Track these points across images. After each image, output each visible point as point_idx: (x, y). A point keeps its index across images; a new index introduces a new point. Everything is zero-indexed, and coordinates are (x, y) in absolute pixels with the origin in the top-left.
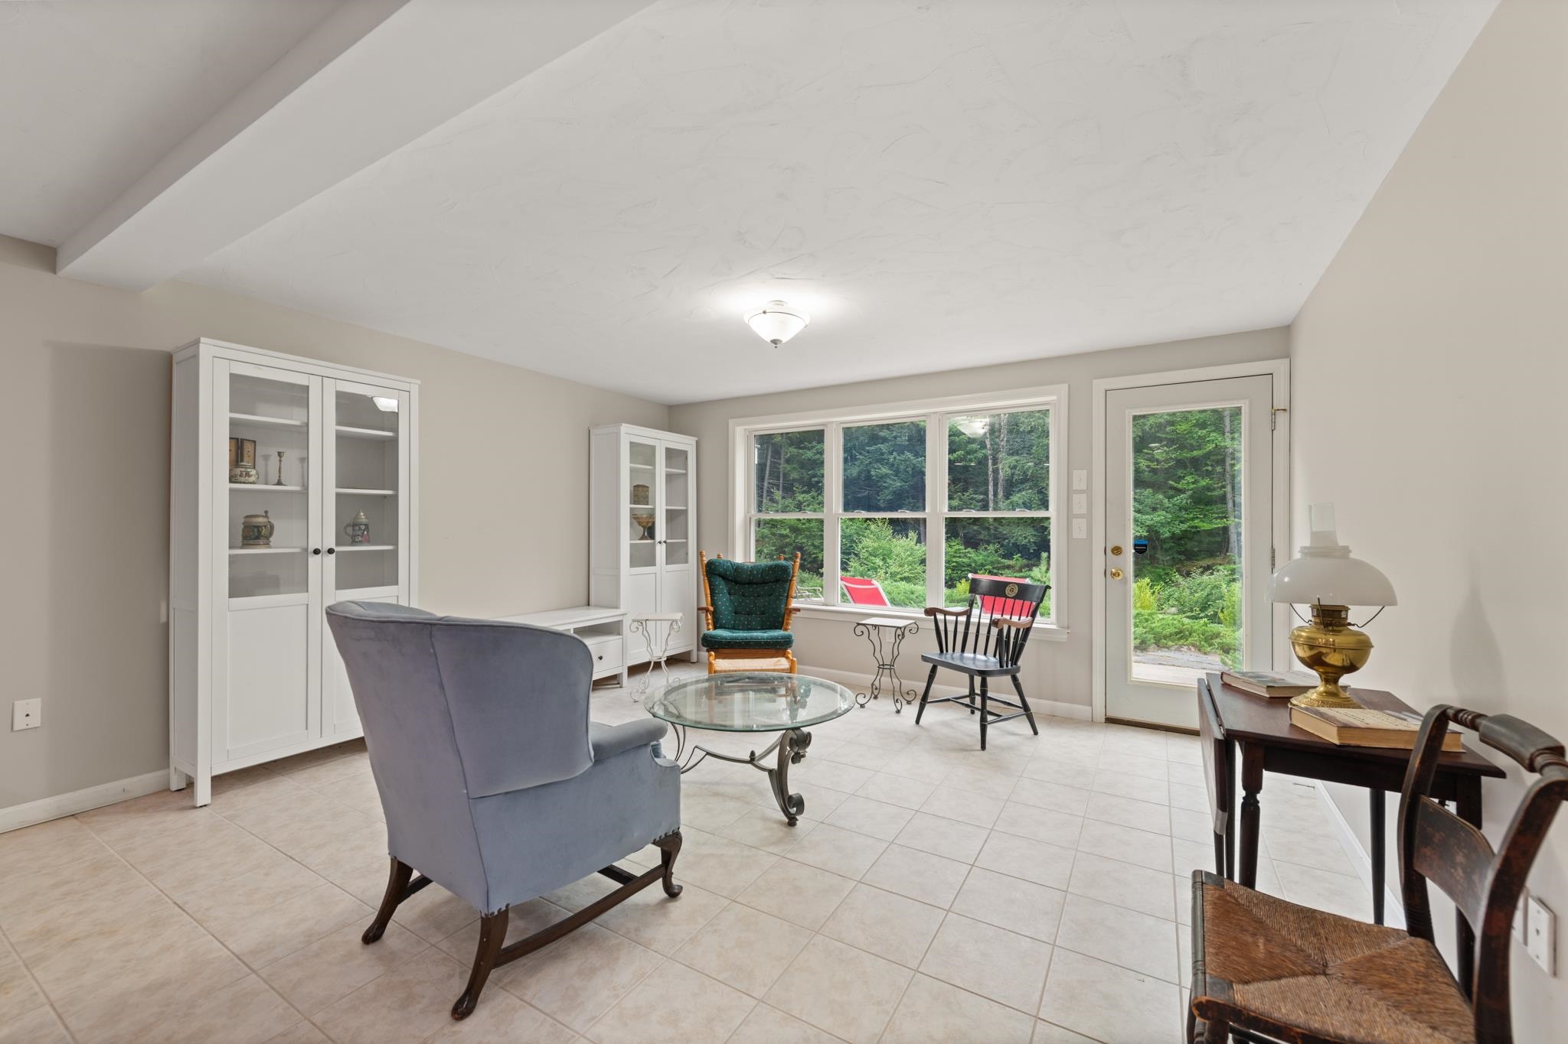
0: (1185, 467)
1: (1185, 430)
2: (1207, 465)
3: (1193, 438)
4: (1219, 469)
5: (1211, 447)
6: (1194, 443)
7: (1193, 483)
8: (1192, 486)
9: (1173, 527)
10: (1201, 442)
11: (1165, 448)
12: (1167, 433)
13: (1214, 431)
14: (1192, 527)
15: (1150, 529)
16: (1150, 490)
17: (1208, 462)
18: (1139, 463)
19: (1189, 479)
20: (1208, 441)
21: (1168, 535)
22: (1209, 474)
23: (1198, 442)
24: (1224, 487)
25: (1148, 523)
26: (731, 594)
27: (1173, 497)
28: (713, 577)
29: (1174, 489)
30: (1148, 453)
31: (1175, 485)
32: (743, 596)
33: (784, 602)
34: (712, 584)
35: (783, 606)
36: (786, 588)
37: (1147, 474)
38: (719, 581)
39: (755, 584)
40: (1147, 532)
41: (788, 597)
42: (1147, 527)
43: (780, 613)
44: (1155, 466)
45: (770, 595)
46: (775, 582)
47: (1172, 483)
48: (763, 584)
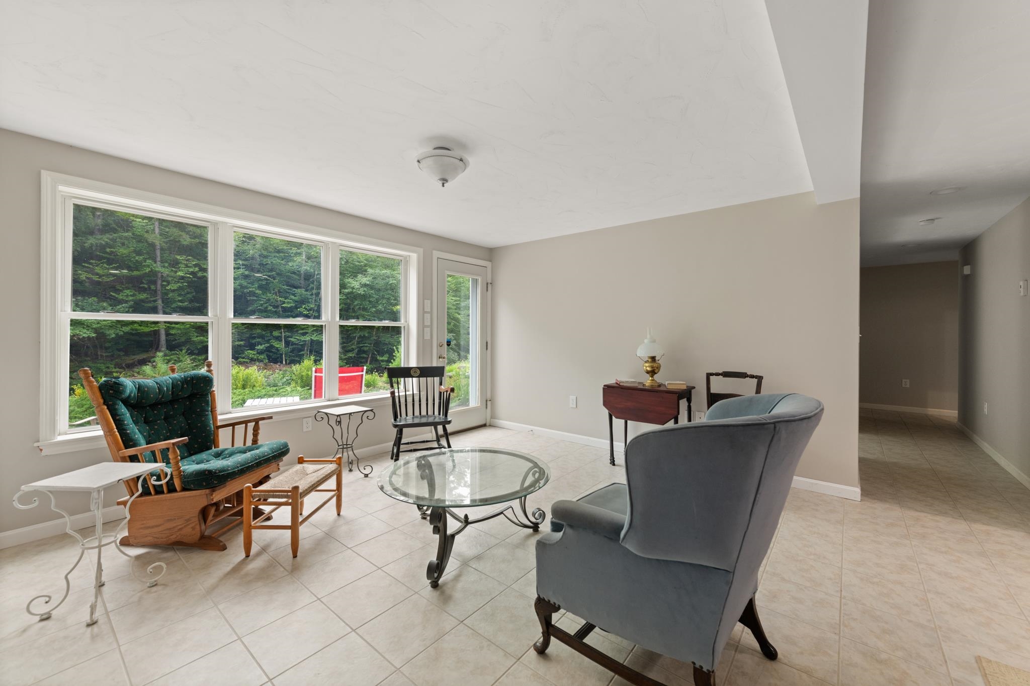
0: (122, 283)
1: (124, 254)
3: (131, 261)
4: (153, 287)
5: (148, 270)
6: (132, 265)
7: (131, 296)
8: (131, 298)
9: (117, 330)
10: (138, 266)
11: (105, 265)
12: (107, 253)
13: (149, 259)
14: (133, 330)
15: (97, 331)
16: (95, 299)
17: (144, 281)
18: (77, 275)
19: (128, 292)
20: (144, 265)
21: (113, 336)
22: (143, 290)
23: (135, 265)
24: (155, 301)
26: (136, 422)
27: (115, 306)
28: (115, 404)
29: (115, 299)
30: (88, 267)
31: (117, 296)
32: (146, 422)
33: (211, 417)
34: (114, 414)
35: (211, 422)
36: (208, 400)
37: (87, 284)
38: (123, 410)
39: (161, 404)
40: (88, 333)
41: (213, 410)
42: (89, 327)
43: (210, 431)
44: (96, 278)
45: (183, 414)
46: (189, 397)
47: (114, 294)
48: (172, 402)
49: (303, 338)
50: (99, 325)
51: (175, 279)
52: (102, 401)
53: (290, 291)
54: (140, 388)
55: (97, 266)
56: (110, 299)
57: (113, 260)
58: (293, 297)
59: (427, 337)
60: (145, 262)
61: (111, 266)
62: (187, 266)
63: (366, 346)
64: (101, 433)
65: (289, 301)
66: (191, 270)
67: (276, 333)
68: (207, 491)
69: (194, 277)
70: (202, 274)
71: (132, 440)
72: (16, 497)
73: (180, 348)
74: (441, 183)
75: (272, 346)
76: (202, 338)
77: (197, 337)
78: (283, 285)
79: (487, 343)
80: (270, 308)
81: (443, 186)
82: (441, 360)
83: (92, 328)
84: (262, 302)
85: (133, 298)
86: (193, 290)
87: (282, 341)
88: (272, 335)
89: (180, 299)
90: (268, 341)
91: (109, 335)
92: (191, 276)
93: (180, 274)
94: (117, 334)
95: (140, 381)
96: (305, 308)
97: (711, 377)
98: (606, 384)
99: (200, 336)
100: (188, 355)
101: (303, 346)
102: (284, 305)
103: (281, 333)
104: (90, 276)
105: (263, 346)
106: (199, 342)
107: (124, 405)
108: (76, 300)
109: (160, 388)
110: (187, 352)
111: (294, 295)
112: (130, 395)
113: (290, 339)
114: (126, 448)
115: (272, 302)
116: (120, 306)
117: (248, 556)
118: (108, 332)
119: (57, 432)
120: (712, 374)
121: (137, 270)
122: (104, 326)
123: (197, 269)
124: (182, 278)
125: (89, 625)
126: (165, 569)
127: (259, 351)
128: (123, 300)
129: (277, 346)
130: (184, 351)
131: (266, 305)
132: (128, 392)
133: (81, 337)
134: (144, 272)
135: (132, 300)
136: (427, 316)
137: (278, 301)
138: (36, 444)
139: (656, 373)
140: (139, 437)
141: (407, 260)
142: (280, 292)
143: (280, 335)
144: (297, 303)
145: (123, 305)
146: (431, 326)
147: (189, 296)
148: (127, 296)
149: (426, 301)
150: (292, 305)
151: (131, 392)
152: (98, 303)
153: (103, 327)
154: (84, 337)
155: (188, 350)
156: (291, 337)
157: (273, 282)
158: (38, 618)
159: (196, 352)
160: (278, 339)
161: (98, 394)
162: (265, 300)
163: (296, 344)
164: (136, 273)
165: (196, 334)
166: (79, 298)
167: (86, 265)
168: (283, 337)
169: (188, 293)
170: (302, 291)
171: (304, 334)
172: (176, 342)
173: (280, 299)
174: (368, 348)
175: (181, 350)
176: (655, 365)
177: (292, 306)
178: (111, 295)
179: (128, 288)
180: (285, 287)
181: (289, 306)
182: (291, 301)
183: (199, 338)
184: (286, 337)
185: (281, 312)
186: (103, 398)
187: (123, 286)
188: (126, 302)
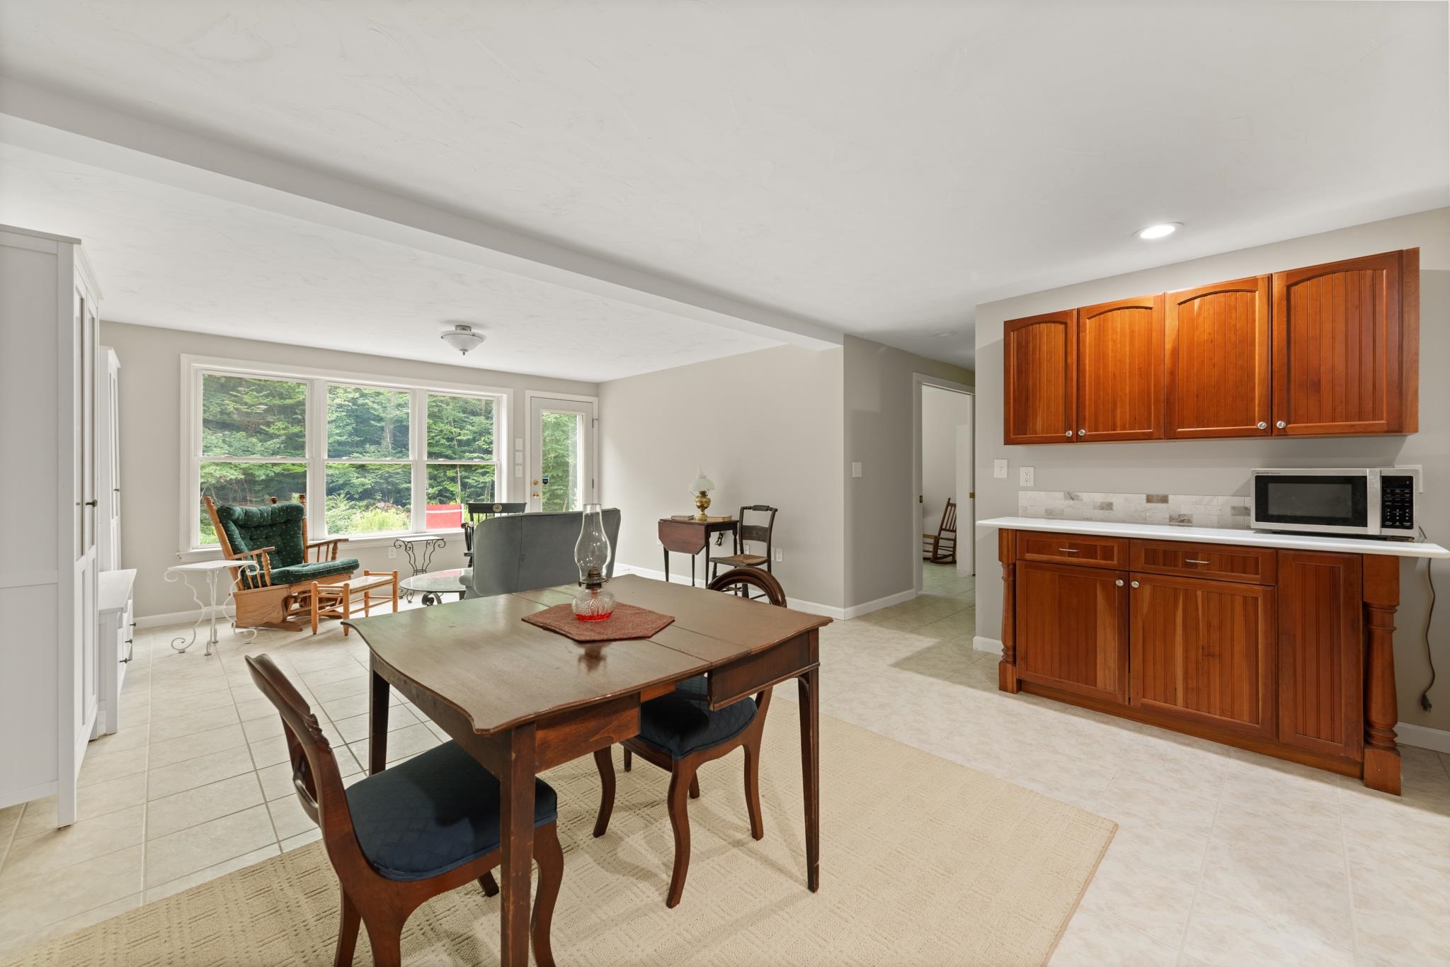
2: (296, 414)
7: (283, 429)
8: (282, 432)
9: (267, 470)
11: (255, 393)
14: (285, 470)
15: (245, 471)
16: (244, 433)
17: (297, 411)
19: (280, 424)
20: (298, 392)
21: (263, 477)
25: (243, 466)
26: (243, 538)
27: (266, 441)
28: (227, 523)
29: (266, 433)
30: (236, 396)
31: (267, 429)
32: (251, 539)
33: (302, 539)
34: (227, 530)
35: (302, 543)
36: (300, 526)
37: (235, 416)
38: (233, 527)
39: (263, 526)
40: (236, 474)
41: (304, 534)
42: (236, 466)
43: (300, 549)
44: (244, 409)
45: (280, 535)
46: (285, 522)
47: (264, 428)
48: (271, 526)
49: (482, 479)
50: (247, 465)
51: (333, 408)
52: (218, 520)
53: (467, 419)
54: (246, 513)
55: (245, 394)
56: (260, 433)
57: (264, 386)
58: (469, 427)
59: (519, 474)
60: (299, 387)
61: (261, 394)
62: (346, 391)
63: (561, 489)
64: (221, 549)
65: (465, 432)
66: (350, 396)
67: (450, 473)
68: (287, 585)
69: (354, 405)
70: (363, 401)
71: (239, 549)
72: (165, 574)
73: (338, 492)
74: (462, 353)
75: (446, 490)
76: (363, 479)
77: (357, 478)
78: (459, 412)
79: (593, 481)
80: (443, 441)
81: (464, 354)
82: (535, 497)
83: (240, 469)
84: (433, 434)
85: (285, 432)
86: (353, 421)
87: (457, 482)
88: (446, 476)
89: (338, 431)
90: (439, 484)
91: (259, 476)
92: (350, 404)
93: (338, 401)
94: (267, 476)
95: (246, 507)
96: (484, 441)
97: (745, 510)
98: (661, 518)
99: (361, 477)
100: (347, 500)
101: (482, 488)
102: (459, 438)
103: (457, 473)
104: (238, 406)
105: (435, 489)
106: (359, 485)
107: (235, 525)
108: (224, 435)
109: (262, 514)
110: (345, 497)
111: (472, 424)
112: (238, 518)
113: (467, 480)
114: (235, 554)
115: (446, 434)
116: (271, 442)
117: (315, 634)
118: (257, 473)
119: (191, 547)
120: (747, 508)
121: (291, 398)
122: (254, 465)
123: (357, 395)
124: (340, 406)
125: (206, 655)
126: (256, 634)
127: (430, 496)
128: (275, 434)
129: (451, 489)
130: (342, 496)
131: (438, 437)
132: (237, 515)
133: (228, 479)
134: (297, 400)
135: (285, 434)
136: (519, 455)
137: (452, 433)
138: (177, 554)
139: (706, 508)
140: (243, 547)
141: (499, 401)
142: (455, 421)
143: (455, 475)
144: (475, 435)
145: (275, 440)
146: (524, 465)
147: (349, 428)
148: (279, 429)
149: (517, 440)
150: (469, 437)
151: (240, 515)
152: (247, 438)
153: (251, 467)
154: (231, 479)
155: (347, 494)
156: (469, 478)
157: (447, 409)
158: (178, 652)
159: (356, 496)
160: (453, 480)
161: (216, 515)
162: (437, 431)
163: (473, 486)
164: (288, 402)
165: (356, 475)
166: (226, 433)
167: (235, 393)
168: (459, 478)
169: (348, 425)
170: (482, 419)
171: (484, 474)
172: (334, 484)
173: (455, 430)
174: (562, 491)
175: (339, 495)
176: (704, 500)
177: (469, 439)
178: (261, 429)
179: (279, 420)
180: (461, 415)
181: (465, 438)
182: (468, 432)
183: (359, 479)
184: (462, 478)
185: (456, 447)
186: (219, 518)
187: (275, 418)
188: (278, 436)
